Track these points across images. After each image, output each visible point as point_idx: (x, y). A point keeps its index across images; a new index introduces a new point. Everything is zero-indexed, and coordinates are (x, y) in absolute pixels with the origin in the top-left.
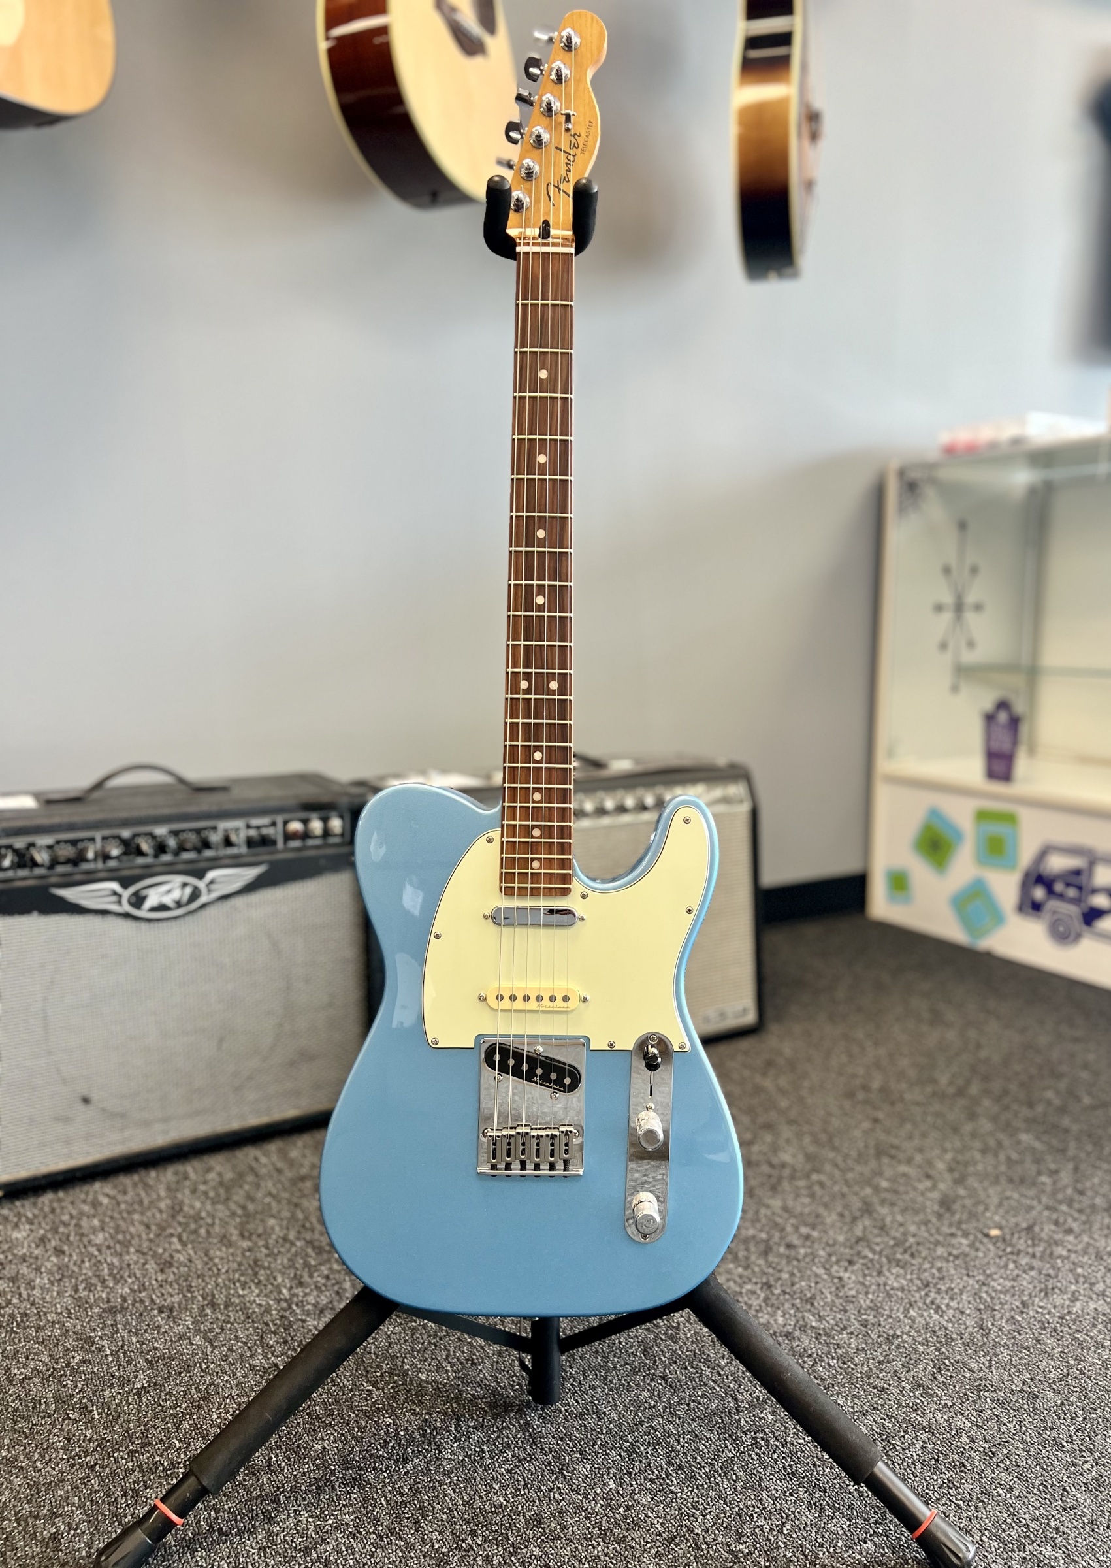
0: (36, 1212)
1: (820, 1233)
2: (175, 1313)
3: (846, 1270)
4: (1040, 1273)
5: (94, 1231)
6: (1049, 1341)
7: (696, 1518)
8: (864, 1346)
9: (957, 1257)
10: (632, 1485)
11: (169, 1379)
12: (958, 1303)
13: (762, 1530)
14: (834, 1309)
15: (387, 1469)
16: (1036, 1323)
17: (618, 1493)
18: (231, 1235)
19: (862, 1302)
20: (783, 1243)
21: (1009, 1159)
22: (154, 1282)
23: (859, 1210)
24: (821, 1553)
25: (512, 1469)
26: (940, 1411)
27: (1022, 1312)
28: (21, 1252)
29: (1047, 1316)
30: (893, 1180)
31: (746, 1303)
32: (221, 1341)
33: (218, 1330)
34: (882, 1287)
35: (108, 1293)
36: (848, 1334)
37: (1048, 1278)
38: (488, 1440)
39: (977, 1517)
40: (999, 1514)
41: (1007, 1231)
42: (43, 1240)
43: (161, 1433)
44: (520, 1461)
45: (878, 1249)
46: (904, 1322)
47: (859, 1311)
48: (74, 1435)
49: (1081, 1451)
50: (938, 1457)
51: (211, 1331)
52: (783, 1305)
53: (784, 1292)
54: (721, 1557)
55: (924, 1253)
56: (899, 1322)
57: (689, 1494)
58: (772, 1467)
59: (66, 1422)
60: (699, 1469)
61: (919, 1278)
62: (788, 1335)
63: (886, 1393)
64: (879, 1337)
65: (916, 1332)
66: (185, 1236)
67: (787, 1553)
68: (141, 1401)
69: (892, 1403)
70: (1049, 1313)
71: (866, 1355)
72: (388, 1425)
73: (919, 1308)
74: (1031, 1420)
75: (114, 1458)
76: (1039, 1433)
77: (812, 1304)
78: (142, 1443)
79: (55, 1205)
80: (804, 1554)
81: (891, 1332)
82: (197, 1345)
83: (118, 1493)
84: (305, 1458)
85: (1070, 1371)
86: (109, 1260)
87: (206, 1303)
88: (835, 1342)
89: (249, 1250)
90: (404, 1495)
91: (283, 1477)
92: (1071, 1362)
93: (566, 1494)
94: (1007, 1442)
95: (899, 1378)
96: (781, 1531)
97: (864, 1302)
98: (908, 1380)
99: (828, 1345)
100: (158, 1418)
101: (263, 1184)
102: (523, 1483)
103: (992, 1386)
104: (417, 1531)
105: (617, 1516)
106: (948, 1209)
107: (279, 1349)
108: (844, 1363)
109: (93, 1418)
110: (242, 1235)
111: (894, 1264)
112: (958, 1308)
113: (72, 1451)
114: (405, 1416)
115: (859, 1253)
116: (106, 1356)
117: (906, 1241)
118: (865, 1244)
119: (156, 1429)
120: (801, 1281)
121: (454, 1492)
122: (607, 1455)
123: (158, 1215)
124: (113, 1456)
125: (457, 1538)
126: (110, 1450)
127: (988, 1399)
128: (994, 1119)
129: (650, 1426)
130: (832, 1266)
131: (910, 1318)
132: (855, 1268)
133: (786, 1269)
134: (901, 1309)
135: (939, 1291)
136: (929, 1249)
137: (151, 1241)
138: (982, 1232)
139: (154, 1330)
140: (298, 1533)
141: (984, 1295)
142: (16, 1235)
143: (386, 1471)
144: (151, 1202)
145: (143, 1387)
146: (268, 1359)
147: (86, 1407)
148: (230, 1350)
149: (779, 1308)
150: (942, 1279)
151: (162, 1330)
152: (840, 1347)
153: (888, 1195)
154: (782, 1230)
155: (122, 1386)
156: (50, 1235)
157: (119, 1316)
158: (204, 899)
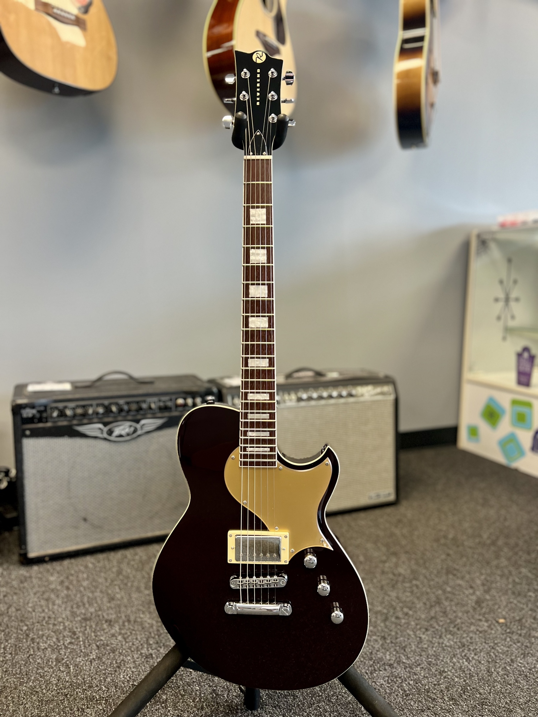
0: (61, 568)
1: (413, 612)
2: (112, 623)
3: (424, 634)
4: (522, 644)
5: (84, 580)
6: (522, 682)
8: (428, 675)
9: (481, 632)
11: (105, 655)
14: (416, 654)
15: (193, 713)
16: (517, 671)
21: (514, 581)
23: (434, 602)
27: (510, 665)
28: (53, 586)
29: (523, 668)
30: (453, 588)
31: (372, 646)
32: (130, 639)
33: (129, 634)
34: (441, 645)
35: (85, 611)
36: (420, 668)
37: (526, 648)
41: (508, 620)
42: (62, 582)
43: (97, 682)
45: (441, 623)
46: (449, 665)
48: (61, 679)
51: (126, 633)
52: (390, 649)
53: (392, 642)
55: (465, 629)
56: (447, 664)
59: (59, 672)
61: (460, 642)
62: (391, 665)
63: (436, 701)
64: (436, 671)
65: (455, 670)
66: (121, 586)
68: (91, 665)
69: (438, 707)
70: (524, 667)
71: (428, 680)
72: (197, 690)
73: (458, 658)
75: (76, 692)
77: (405, 650)
78: (89, 686)
79: (70, 565)
81: (442, 669)
82: (119, 640)
83: (75, 709)
86: (88, 594)
87: (126, 619)
88: (413, 671)
92: (532, 694)
95: (443, 694)
97: (431, 652)
99: (410, 672)
103: (489, 703)
106: (479, 606)
107: (154, 646)
108: (417, 683)
109: (70, 671)
111: (448, 633)
112: (478, 660)
113: (59, 686)
114: (205, 686)
115: (431, 625)
116: (80, 641)
117: (456, 621)
118: (435, 620)
119: (96, 680)
120: (400, 637)
123: (111, 575)
124: (76, 691)
126: (75, 687)
127: (486, 710)
128: (509, 559)
129: (318, 706)
130: (417, 631)
131: (453, 663)
132: (429, 633)
133: (394, 630)
134: (449, 658)
137: (107, 587)
138: (495, 620)
141: (492, 654)
142: (52, 579)
144: (110, 568)
147: (68, 665)
148: (133, 644)
149: (388, 650)
150: (471, 643)
151: (105, 631)
152: (415, 674)
153: (449, 595)
154: (395, 609)
155: (85, 657)
156: (65, 580)
157: (88, 623)
158: (139, 432)
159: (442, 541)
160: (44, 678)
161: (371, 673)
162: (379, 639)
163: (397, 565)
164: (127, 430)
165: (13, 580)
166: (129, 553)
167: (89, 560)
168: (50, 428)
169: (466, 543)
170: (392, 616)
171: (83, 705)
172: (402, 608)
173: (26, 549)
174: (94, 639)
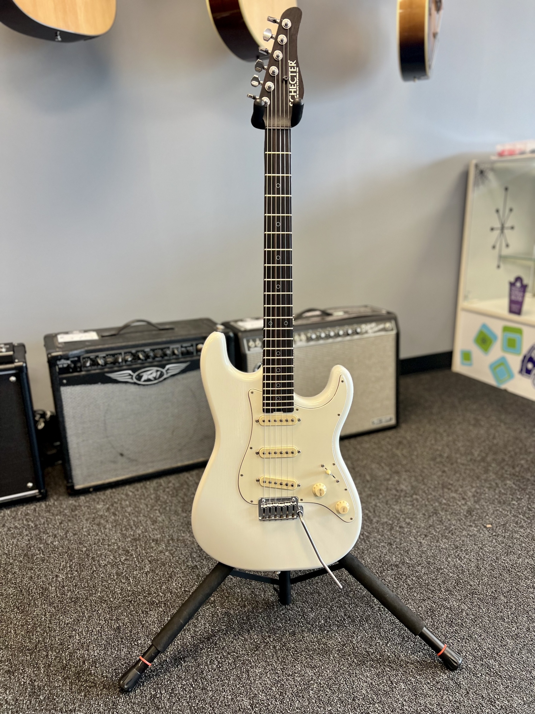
0: (105, 497)
1: (414, 522)
2: (158, 542)
3: (423, 539)
4: (506, 545)
5: (127, 506)
6: (505, 575)
7: (354, 638)
8: (427, 572)
9: (471, 536)
10: (330, 623)
11: (157, 568)
12: (469, 556)
13: (379, 644)
14: (417, 556)
16: (501, 567)
17: (325, 625)
18: (179, 511)
19: (429, 553)
20: (398, 526)
21: (500, 491)
22: (150, 529)
23: (432, 512)
24: (401, 655)
26: (455, 601)
27: (496, 562)
28: (101, 513)
30: (448, 500)
31: (381, 551)
32: (176, 555)
33: (175, 550)
34: (438, 548)
35: (134, 533)
36: (421, 567)
37: (509, 547)
40: (474, 645)
41: (494, 525)
42: (108, 509)
43: (155, 590)
44: (288, 610)
45: (438, 530)
46: (445, 563)
47: (427, 557)
48: (124, 589)
49: (512, 622)
50: (453, 620)
51: (172, 550)
52: (396, 553)
53: (397, 547)
55: (458, 533)
56: (443, 563)
59: (121, 583)
61: (454, 545)
62: (397, 566)
64: (434, 568)
65: (450, 568)
66: (161, 510)
68: (147, 577)
69: (436, 597)
70: (507, 563)
72: (238, 592)
73: (452, 558)
75: (139, 598)
77: (408, 553)
78: (148, 593)
79: (112, 494)
80: (395, 655)
81: (439, 567)
82: (167, 555)
86: (133, 519)
87: (170, 538)
88: (416, 570)
89: (186, 517)
90: (244, 620)
92: (513, 585)
94: (481, 616)
95: (440, 587)
96: (386, 645)
98: (444, 588)
99: (413, 571)
100: (154, 584)
101: (190, 489)
102: (288, 619)
103: (478, 592)
104: (249, 634)
105: (324, 634)
106: (470, 514)
107: (197, 559)
108: (419, 579)
109: (130, 582)
110: (183, 511)
111: (444, 537)
112: (469, 559)
113: (123, 595)
114: (245, 589)
115: (430, 532)
116: (134, 558)
117: (450, 527)
118: (433, 528)
119: (153, 588)
120: (404, 543)
121: (263, 620)
122: (321, 610)
123: (151, 501)
125: (263, 638)
126: (137, 595)
127: (476, 598)
128: (496, 474)
129: (339, 600)
130: (418, 537)
131: (448, 562)
132: (428, 538)
133: (398, 538)
134: (445, 558)
135: (461, 550)
136: (460, 531)
137: (148, 511)
138: (483, 525)
139: (151, 549)
140: (205, 632)
141: (481, 553)
142: (99, 507)
143: (237, 610)
144: (148, 495)
145: (148, 571)
146: (194, 563)
147: (128, 578)
148: (179, 558)
149: (394, 554)
150: (462, 545)
151: (154, 549)
152: (417, 572)
153: (445, 506)
154: (399, 519)
155: (140, 570)
156: (111, 507)
157: (138, 542)
158: (165, 376)
159: (438, 460)
160: (109, 589)
161: (381, 573)
162: (386, 545)
163: (399, 483)
164: (154, 375)
165: (65, 509)
166: (163, 481)
167: (129, 489)
168: (84, 376)
169: (459, 461)
170: (397, 526)
171: (146, 608)
172: (405, 519)
173: (72, 482)
174: (145, 556)
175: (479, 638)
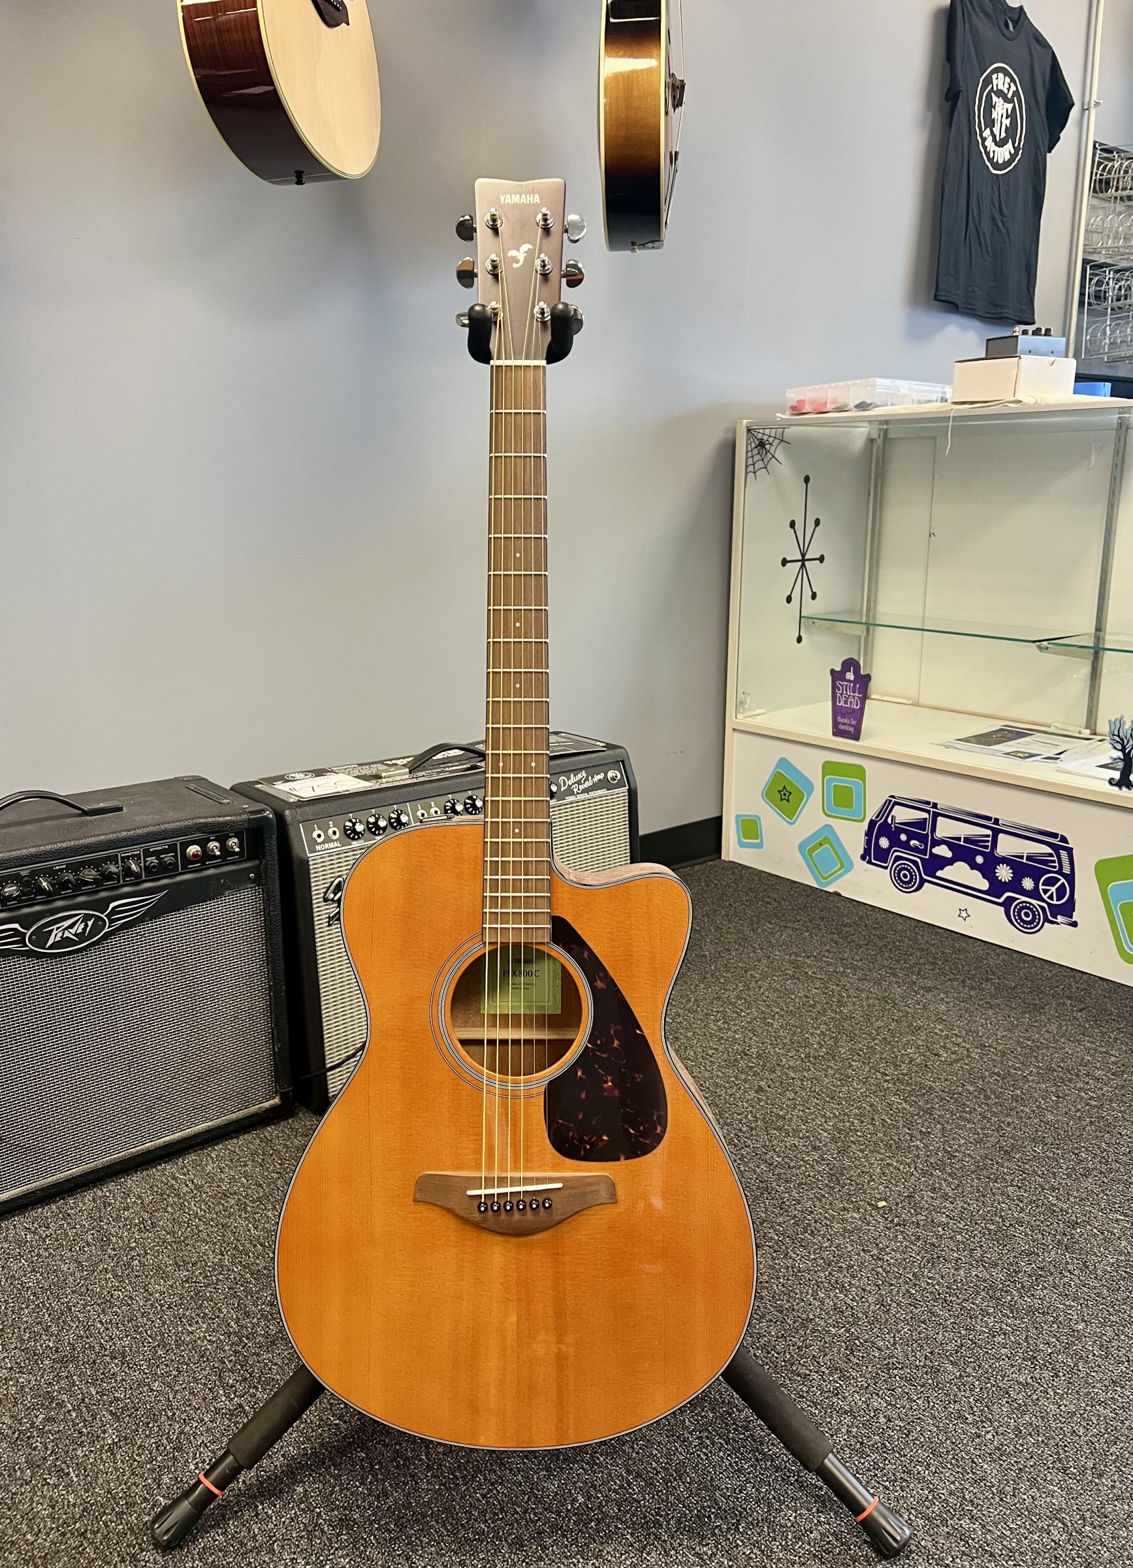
4: (925, 1243)
6: (940, 1313)
7: (661, 1525)
9: (851, 1233)
10: (599, 1498)
11: (138, 1431)
12: (859, 1281)
13: (720, 1530)
16: (927, 1295)
17: (588, 1507)
21: (883, 1124)
24: (775, 1547)
25: (487, 1494)
26: (858, 1393)
29: (937, 1287)
32: (181, 1385)
37: (933, 1247)
38: (458, 1466)
39: (903, 1496)
40: (921, 1491)
44: (492, 1484)
46: (814, 1305)
47: (773, 1297)
49: (982, 1422)
50: (863, 1440)
54: (689, 1561)
57: (651, 1501)
58: (720, 1466)
60: (656, 1474)
61: (821, 1258)
65: (826, 1314)
67: (745, 1550)
69: (814, 1389)
70: (937, 1283)
71: (786, 1342)
73: (825, 1289)
74: (936, 1395)
75: (103, 1522)
76: (945, 1407)
78: (127, 1503)
80: (760, 1550)
81: (804, 1316)
82: (158, 1391)
84: (289, 1503)
85: (963, 1341)
90: (391, 1532)
91: (273, 1526)
92: (962, 1332)
93: (541, 1514)
94: (919, 1419)
96: (737, 1529)
98: (826, 1364)
100: (137, 1475)
102: (499, 1507)
105: (590, 1531)
109: (72, 1481)
113: (59, 1519)
116: (69, 1412)
119: (137, 1487)
121: (437, 1522)
122: (572, 1468)
124: (101, 1521)
131: (819, 1300)
134: (810, 1292)
135: (840, 1270)
138: (870, 1204)
139: (110, 1378)
141: (880, 1270)
143: (369, 1509)
146: (232, 1399)
150: (839, 1256)
164: (80, 928)
175: (927, 1472)
